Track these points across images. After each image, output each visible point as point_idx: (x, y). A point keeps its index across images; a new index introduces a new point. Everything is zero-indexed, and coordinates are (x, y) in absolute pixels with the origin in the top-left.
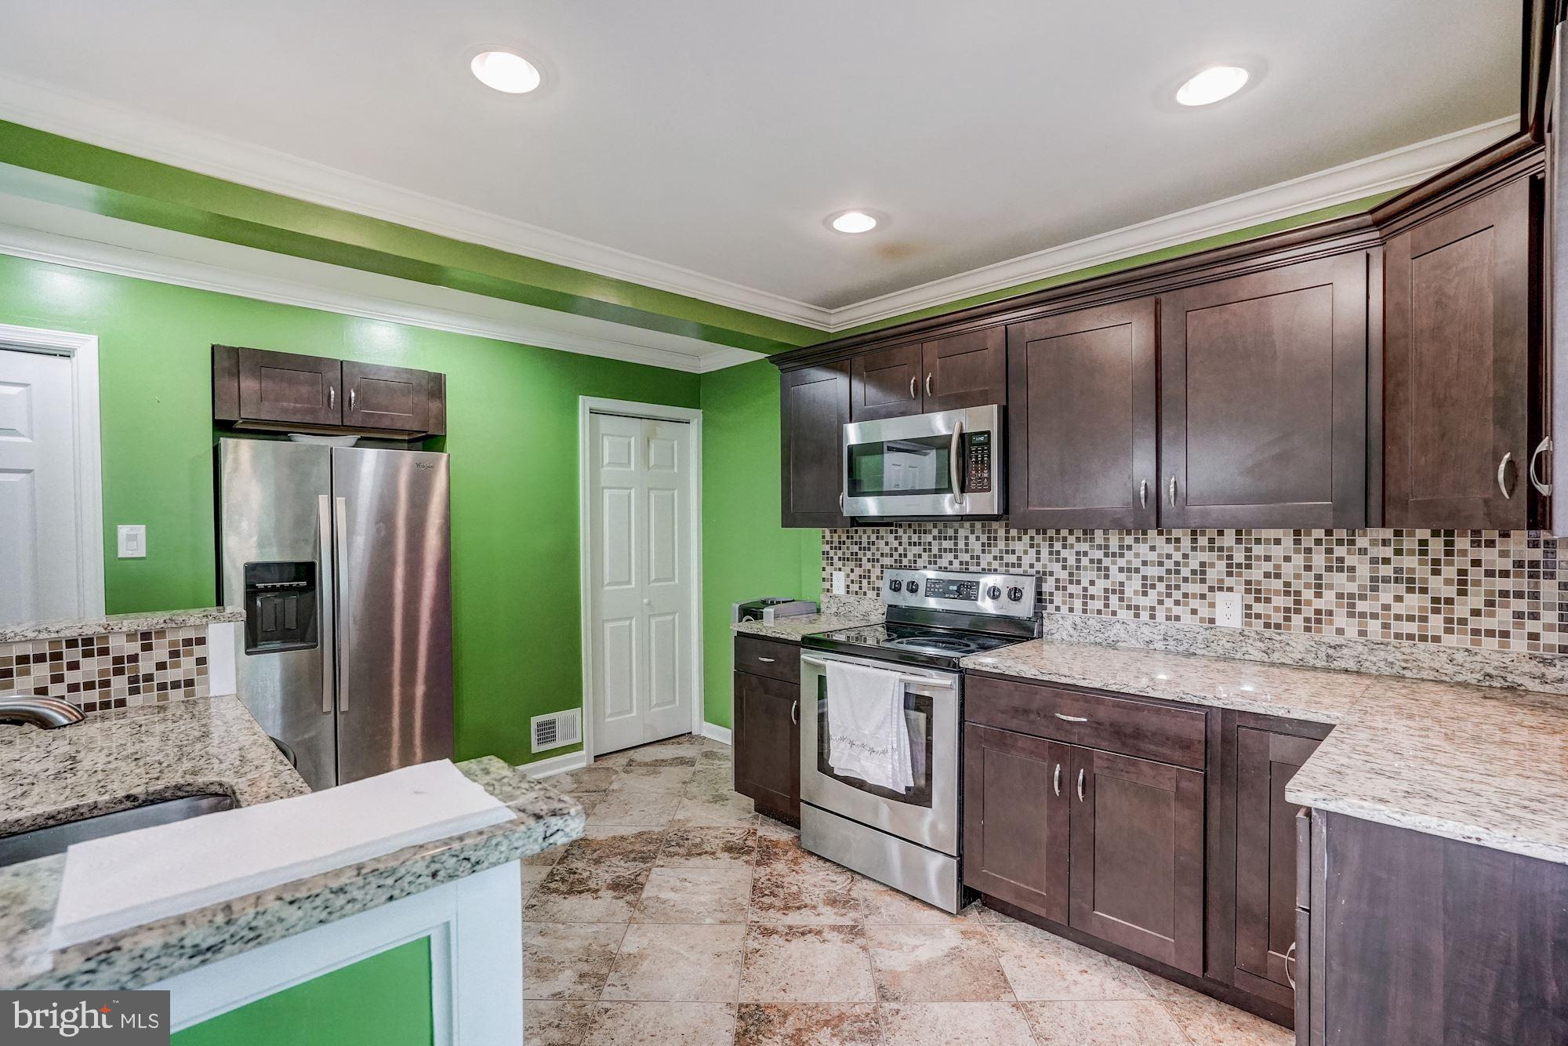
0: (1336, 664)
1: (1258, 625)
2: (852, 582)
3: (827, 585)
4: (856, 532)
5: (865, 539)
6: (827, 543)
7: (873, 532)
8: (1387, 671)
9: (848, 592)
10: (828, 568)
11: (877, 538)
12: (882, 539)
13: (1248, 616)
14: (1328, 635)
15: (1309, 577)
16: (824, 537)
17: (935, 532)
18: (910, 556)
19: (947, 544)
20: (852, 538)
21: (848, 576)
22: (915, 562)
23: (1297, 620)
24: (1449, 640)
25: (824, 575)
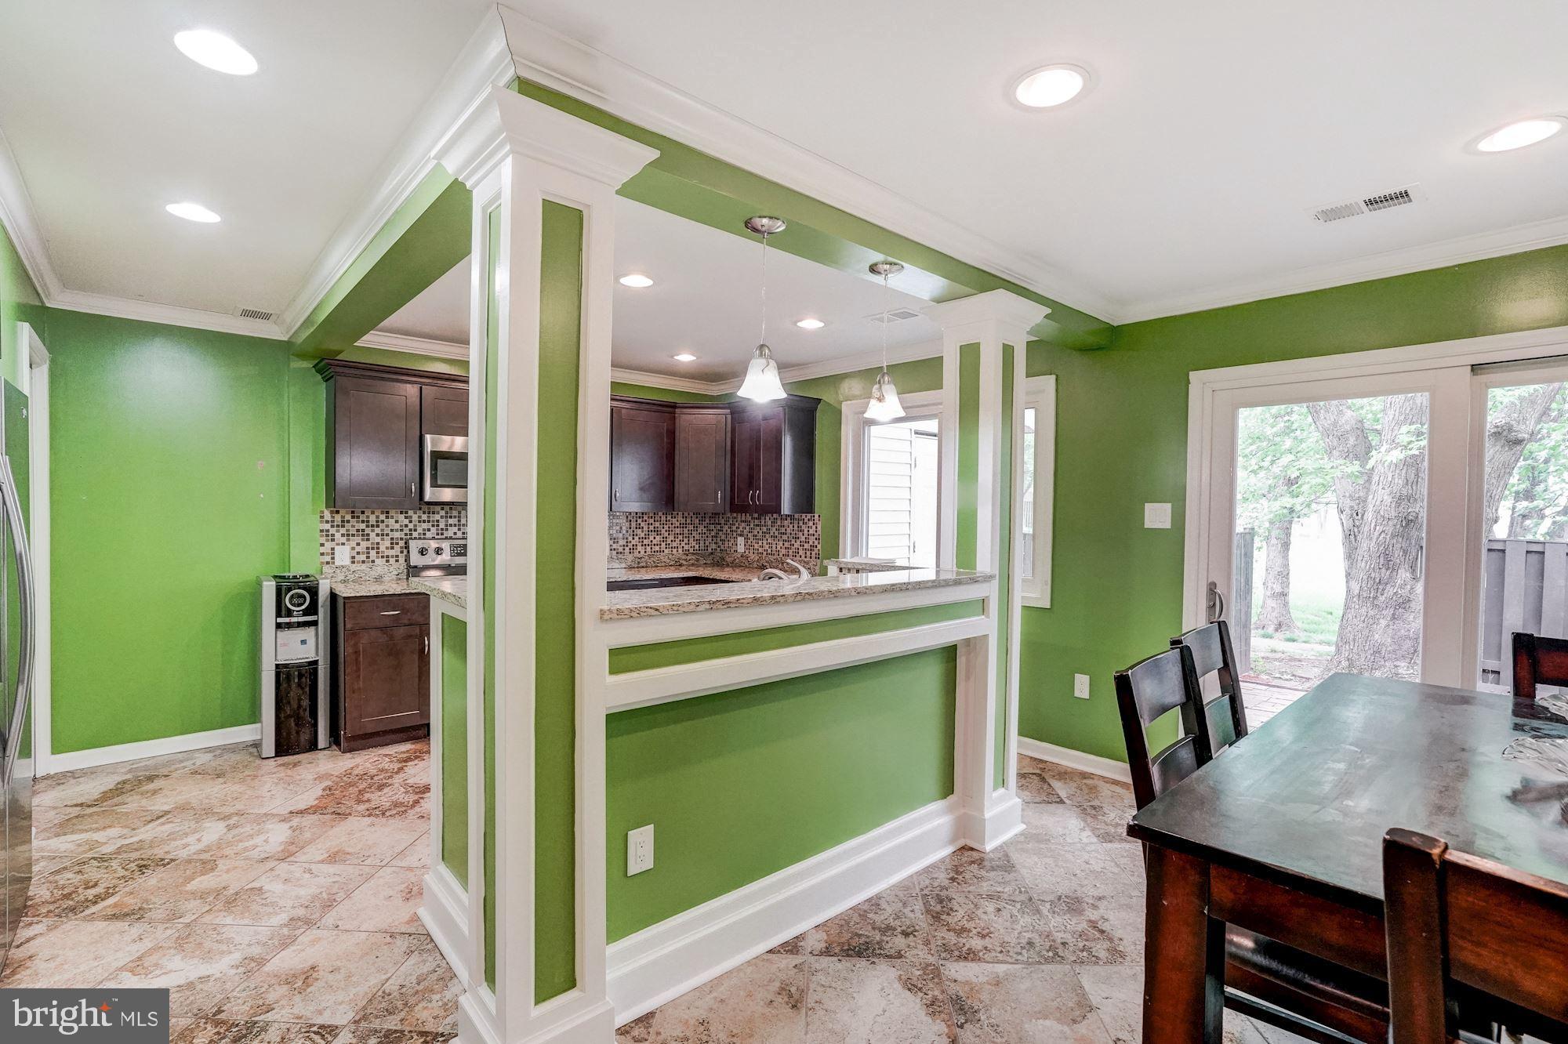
0: (640, 565)
1: (614, 553)
2: (358, 553)
3: (328, 558)
4: (363, 512)
5: (372, 519)
6: (327, 522)
7: (382, 513)
8: (654, 565)
9: (353, 562)
10: (329, 545)
11: (387, 517)
12: (392, 517)
13: (611, 550)
14: (636, 554)
15: (630, 531)
16: (322, 517)
17: (443, 513)
18: (420, 530)
19: (451, 521)
20: (358, 517)
21: (353, 549)
22: (424, 534)
23: (627, 549)
24: (666, 551)
25: (322, 550)
